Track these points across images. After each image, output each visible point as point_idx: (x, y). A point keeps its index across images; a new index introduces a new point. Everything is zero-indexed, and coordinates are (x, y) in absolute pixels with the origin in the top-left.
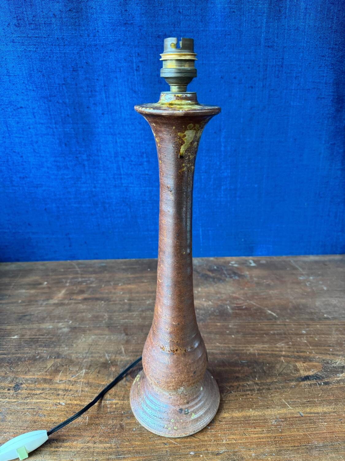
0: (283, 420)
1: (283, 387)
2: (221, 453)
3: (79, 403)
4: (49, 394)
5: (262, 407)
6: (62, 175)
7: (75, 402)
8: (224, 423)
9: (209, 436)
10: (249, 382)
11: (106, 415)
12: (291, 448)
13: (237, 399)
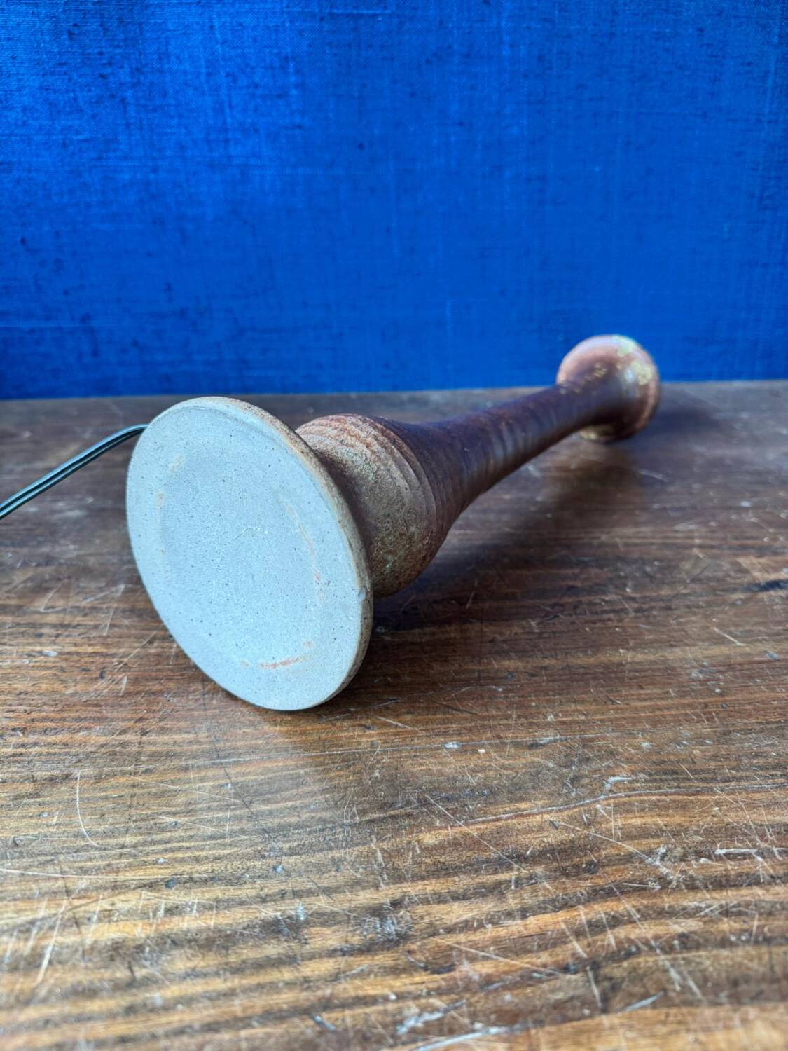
0: (721, 668)
1: (709, 604)
2: (542, 742)
3: (100, 651)
4: (11, 634)
5: (656, 645)
6: (62, 131)
7: (90, 650)
8: (545, 678)
9: (500, 706)
10: (607, 596)
11: (184, 672)
12: (757, 727)
13: (577, 630)
